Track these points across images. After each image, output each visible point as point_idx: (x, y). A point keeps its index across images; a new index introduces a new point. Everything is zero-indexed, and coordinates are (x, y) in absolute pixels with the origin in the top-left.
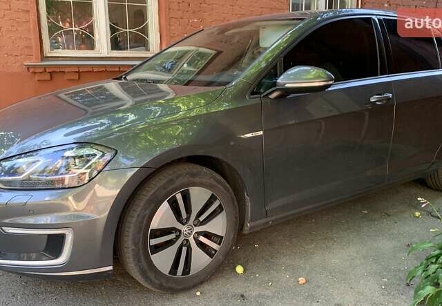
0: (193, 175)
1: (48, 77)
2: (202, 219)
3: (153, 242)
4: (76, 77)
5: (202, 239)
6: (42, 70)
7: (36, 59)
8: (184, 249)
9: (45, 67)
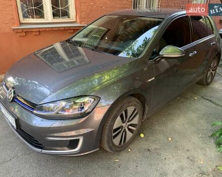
0: (129, 103)
1: (24, 34)
2: (130, 119)
3: (114, 134)
4: (38, 34)
5: (130, 127)
6: (21, 31)
7: (17, 24)
8: (124, 133)
9: (23, 29)
